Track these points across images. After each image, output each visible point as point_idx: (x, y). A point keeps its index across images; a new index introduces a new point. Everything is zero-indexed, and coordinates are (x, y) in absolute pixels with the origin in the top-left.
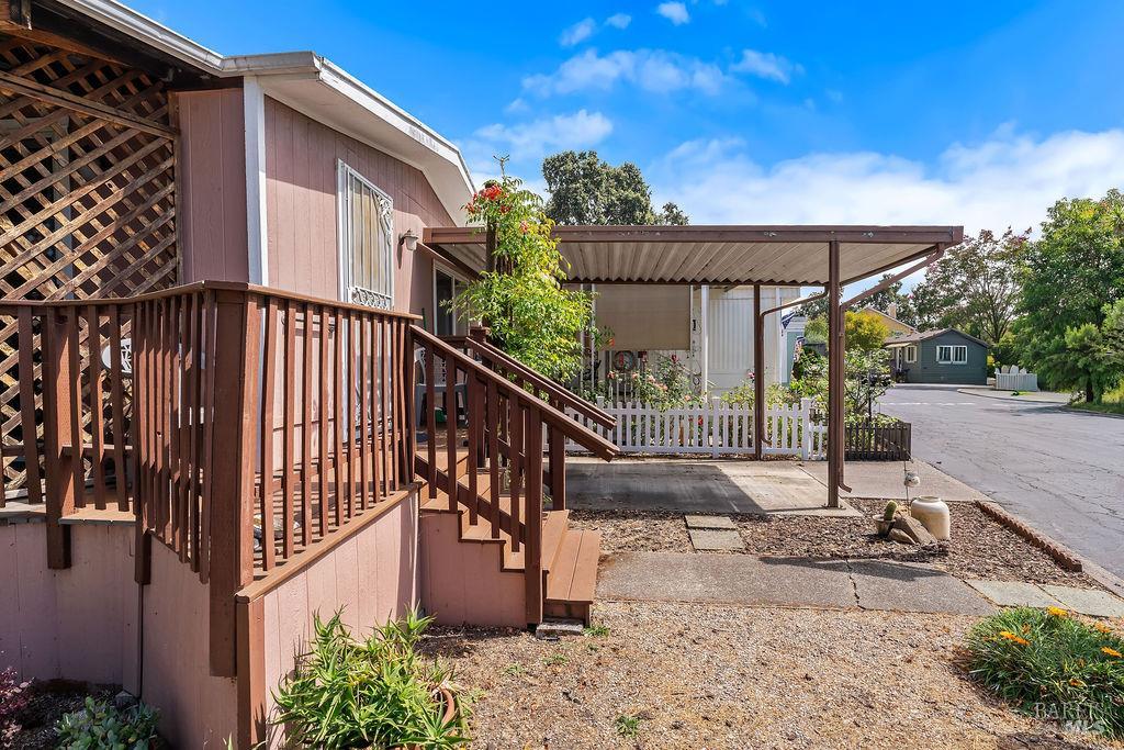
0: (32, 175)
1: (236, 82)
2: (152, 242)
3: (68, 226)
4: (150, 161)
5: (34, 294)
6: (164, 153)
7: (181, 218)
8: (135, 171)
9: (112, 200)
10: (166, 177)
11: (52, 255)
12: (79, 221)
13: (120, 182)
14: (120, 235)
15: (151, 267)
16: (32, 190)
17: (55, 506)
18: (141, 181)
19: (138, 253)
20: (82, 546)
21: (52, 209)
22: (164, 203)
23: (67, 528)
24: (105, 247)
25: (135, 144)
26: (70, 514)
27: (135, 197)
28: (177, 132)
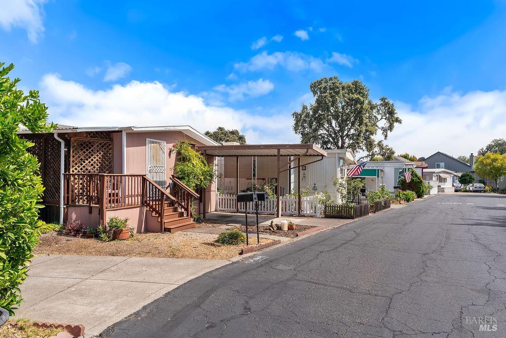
0: (90, 153)
1: (121, 131)
2: (107, 161)
3: (95, 160)
4: (107, 147)
5: (89, 172)
6: (110, 145)
7: (113, 156)
8: (105, 149)
9: (101, 155)
10: (110, 149)
11: (92, 165)
12: (96, 159)
13: (102, 151)
14: (102, 160)
15: (107, 165)
16: (90, 155)
17: (90, 204)
18: (106, 150)
19: (105, 163)
20: (93, 210)
21: (92, 157)
22: (110, 154)
23: (91, 207)
24: (100, 163)
25: (105, 144)
26: (92, 205)
27: (105, 154)
28: (112, 141)
